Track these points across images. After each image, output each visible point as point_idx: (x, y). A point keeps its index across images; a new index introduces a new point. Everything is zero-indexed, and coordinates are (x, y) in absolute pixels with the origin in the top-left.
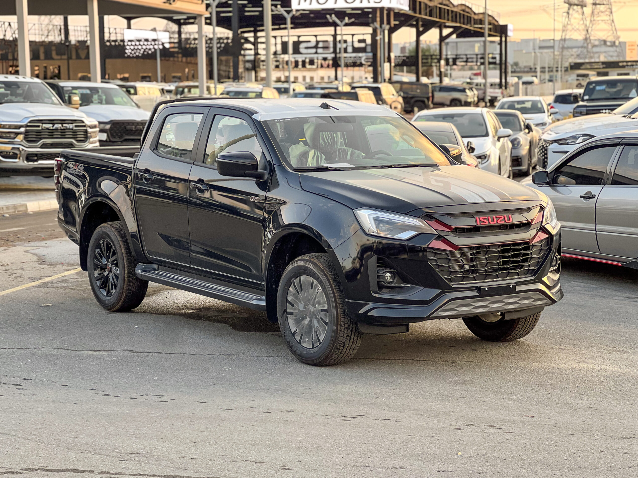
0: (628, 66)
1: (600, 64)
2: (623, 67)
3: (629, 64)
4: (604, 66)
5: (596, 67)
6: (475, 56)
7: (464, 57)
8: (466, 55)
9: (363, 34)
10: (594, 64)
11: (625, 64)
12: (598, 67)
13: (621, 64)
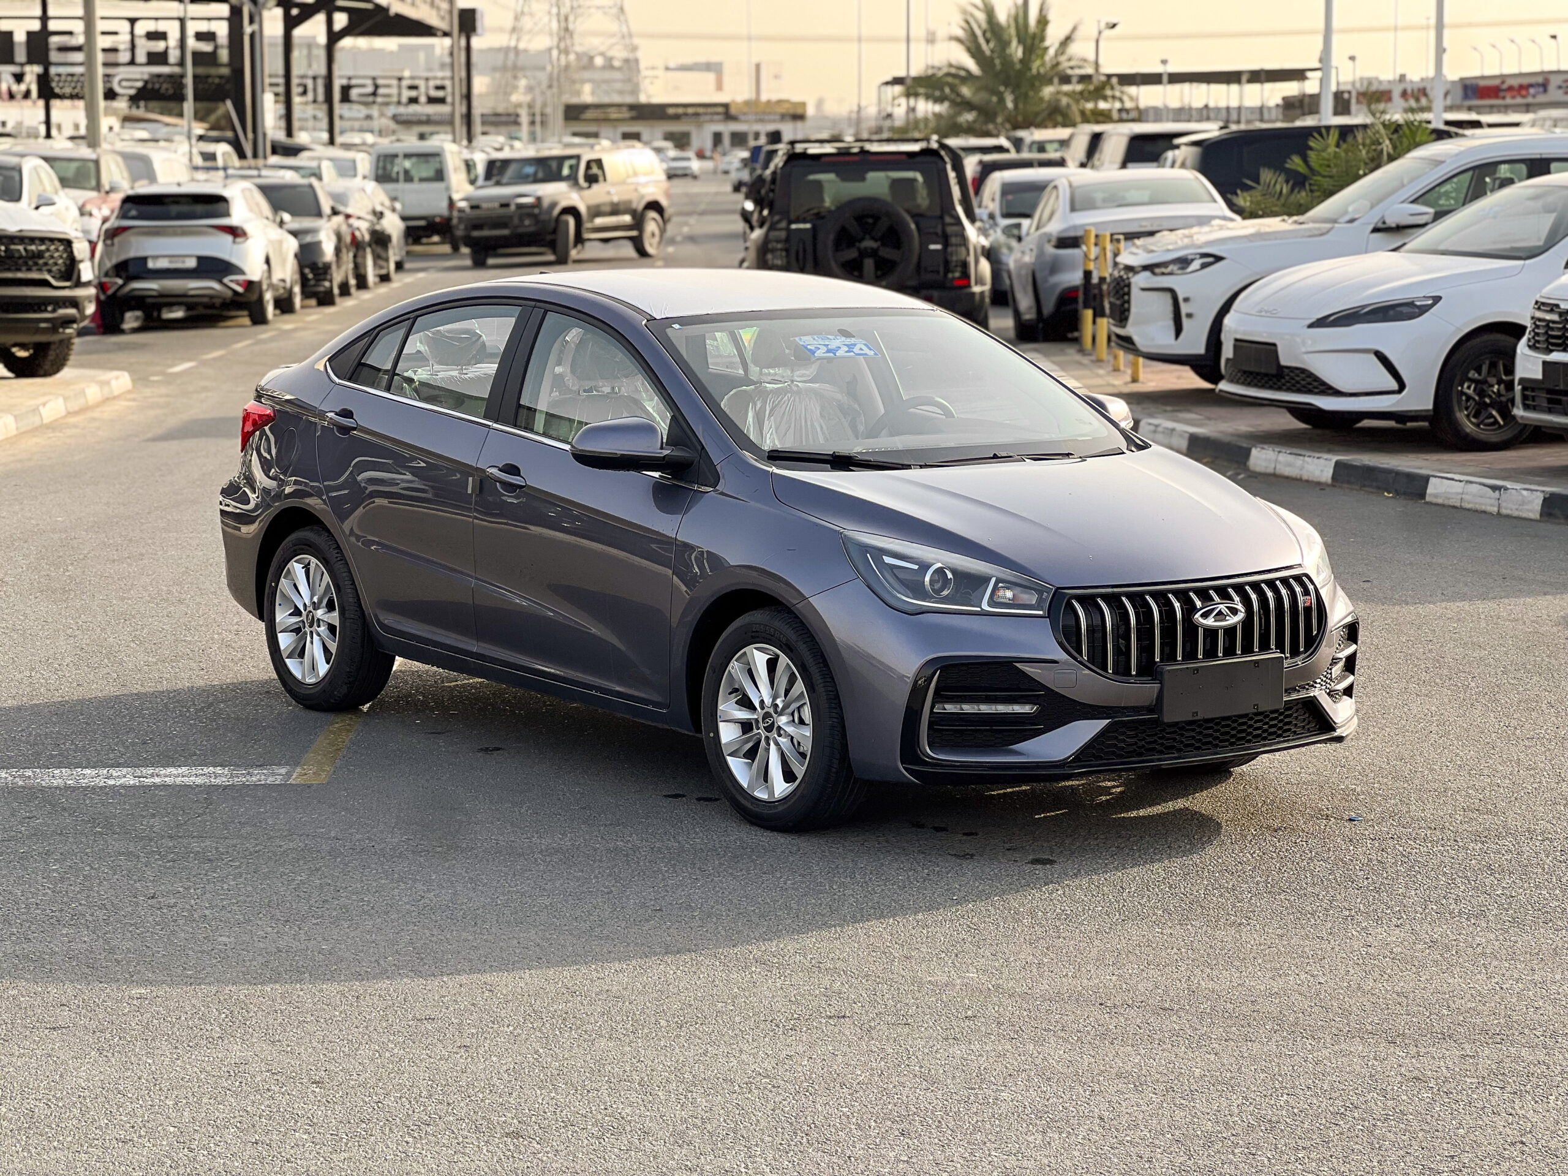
0: (686, 114)
1: (625, 109)
2: (677, 117)
3: (690, 110)
4: (633, 113)
5: (614, 116)
6: (394, 82)
7: (369, 82)
8: (374, 79)
9: (209, 19)
10: (610, 110)
11: (680, 111)
12: (620, 116)
13: (671, 111)
